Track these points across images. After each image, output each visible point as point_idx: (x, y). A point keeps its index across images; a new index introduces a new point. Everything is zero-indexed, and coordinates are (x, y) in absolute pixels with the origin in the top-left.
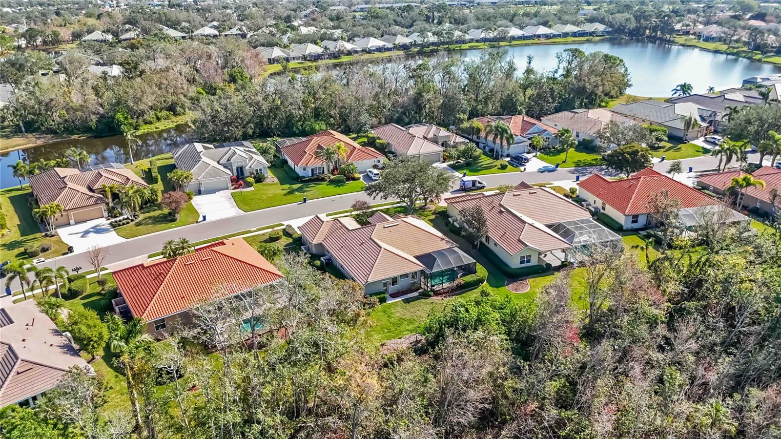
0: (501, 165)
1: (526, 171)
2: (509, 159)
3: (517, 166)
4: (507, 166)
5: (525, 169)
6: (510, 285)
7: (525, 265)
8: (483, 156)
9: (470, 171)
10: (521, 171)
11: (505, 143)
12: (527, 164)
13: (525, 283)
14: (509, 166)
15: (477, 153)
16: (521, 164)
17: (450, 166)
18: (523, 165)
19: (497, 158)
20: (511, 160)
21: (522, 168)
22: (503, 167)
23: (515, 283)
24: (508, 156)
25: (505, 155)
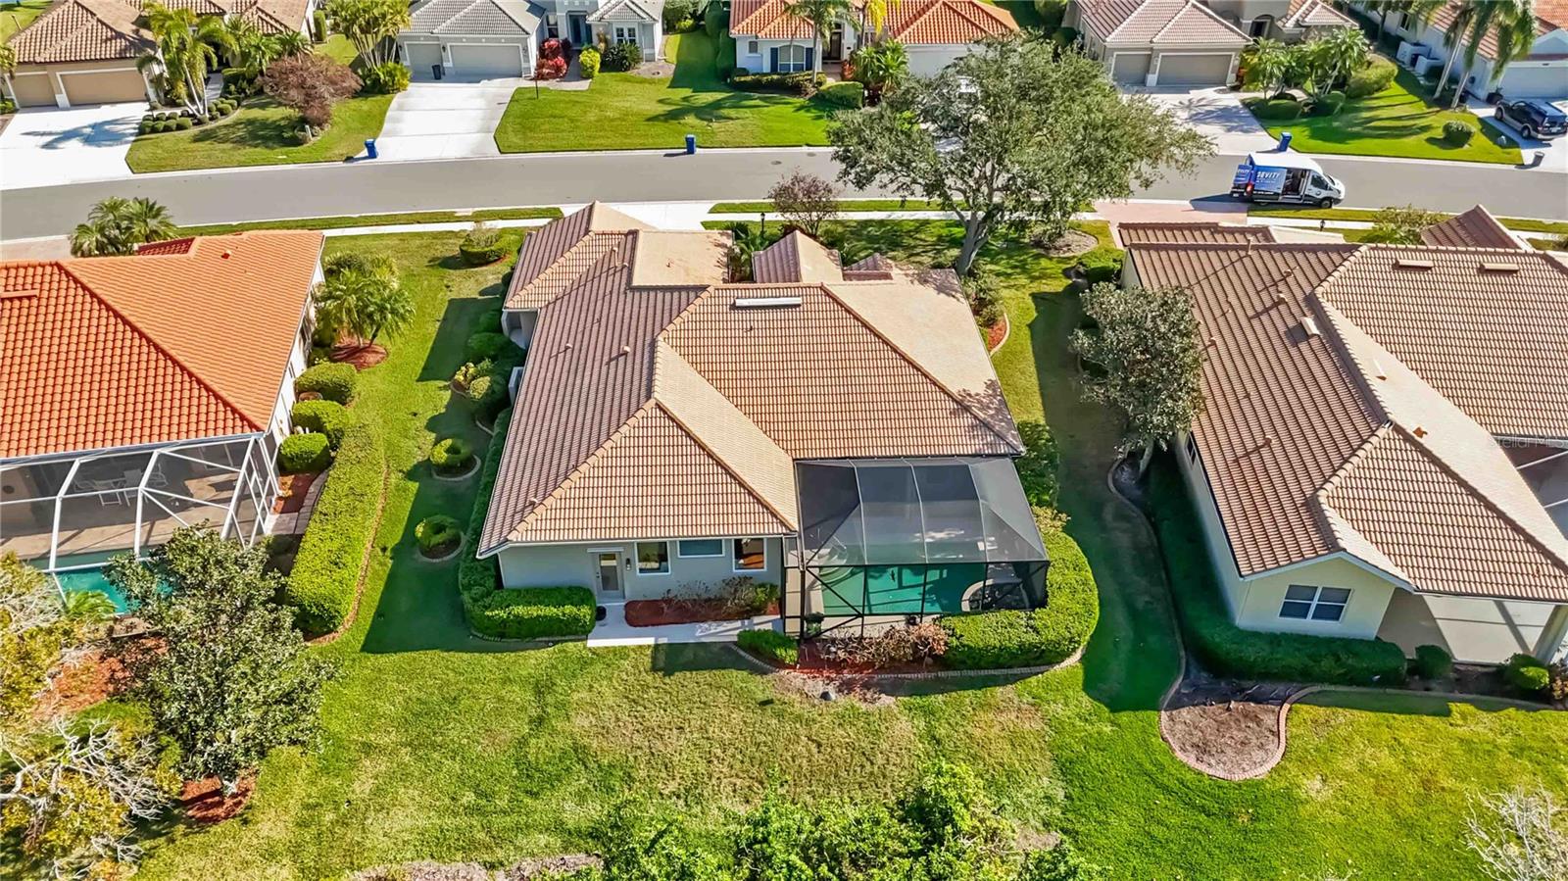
0: (1447, 128)
1: (1543, 167)
2: (1490, 112)
3: (1512, 144)
4: (1468, 135)
5: (1538, 159)
6: (1185, 714)
7: (1309, 625)
8: (1395, 88)
9: (1314, 136)
10: (1522, 166)
11: (1489, 46)
12: (1557, 141)
13: (1269, 720)
14: (1480, 140)
15: (1371, 75)
16: (1529, 138)
17: (1246, 104)
18: (1539, 143)
19: (1444, 103)
20: (1499, 119)
21: (1528, 155)
22: (1454, 139)
23: (1216, 708)
24: (1492, 99)
25: (1483, 94)
